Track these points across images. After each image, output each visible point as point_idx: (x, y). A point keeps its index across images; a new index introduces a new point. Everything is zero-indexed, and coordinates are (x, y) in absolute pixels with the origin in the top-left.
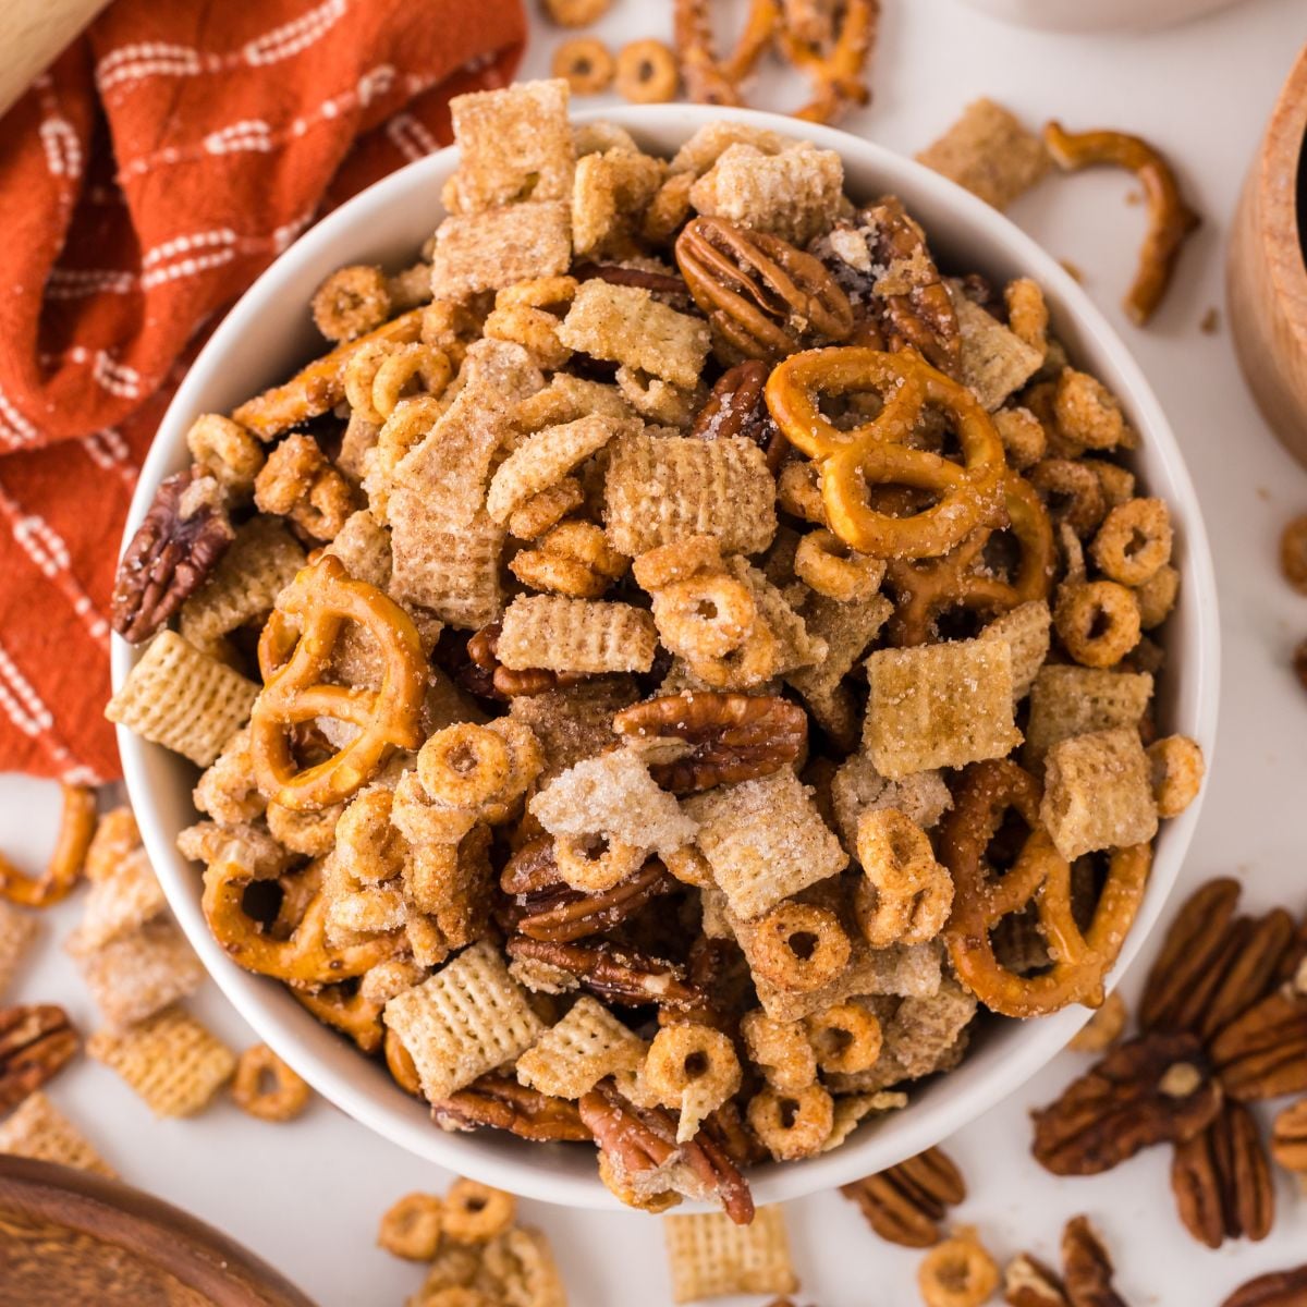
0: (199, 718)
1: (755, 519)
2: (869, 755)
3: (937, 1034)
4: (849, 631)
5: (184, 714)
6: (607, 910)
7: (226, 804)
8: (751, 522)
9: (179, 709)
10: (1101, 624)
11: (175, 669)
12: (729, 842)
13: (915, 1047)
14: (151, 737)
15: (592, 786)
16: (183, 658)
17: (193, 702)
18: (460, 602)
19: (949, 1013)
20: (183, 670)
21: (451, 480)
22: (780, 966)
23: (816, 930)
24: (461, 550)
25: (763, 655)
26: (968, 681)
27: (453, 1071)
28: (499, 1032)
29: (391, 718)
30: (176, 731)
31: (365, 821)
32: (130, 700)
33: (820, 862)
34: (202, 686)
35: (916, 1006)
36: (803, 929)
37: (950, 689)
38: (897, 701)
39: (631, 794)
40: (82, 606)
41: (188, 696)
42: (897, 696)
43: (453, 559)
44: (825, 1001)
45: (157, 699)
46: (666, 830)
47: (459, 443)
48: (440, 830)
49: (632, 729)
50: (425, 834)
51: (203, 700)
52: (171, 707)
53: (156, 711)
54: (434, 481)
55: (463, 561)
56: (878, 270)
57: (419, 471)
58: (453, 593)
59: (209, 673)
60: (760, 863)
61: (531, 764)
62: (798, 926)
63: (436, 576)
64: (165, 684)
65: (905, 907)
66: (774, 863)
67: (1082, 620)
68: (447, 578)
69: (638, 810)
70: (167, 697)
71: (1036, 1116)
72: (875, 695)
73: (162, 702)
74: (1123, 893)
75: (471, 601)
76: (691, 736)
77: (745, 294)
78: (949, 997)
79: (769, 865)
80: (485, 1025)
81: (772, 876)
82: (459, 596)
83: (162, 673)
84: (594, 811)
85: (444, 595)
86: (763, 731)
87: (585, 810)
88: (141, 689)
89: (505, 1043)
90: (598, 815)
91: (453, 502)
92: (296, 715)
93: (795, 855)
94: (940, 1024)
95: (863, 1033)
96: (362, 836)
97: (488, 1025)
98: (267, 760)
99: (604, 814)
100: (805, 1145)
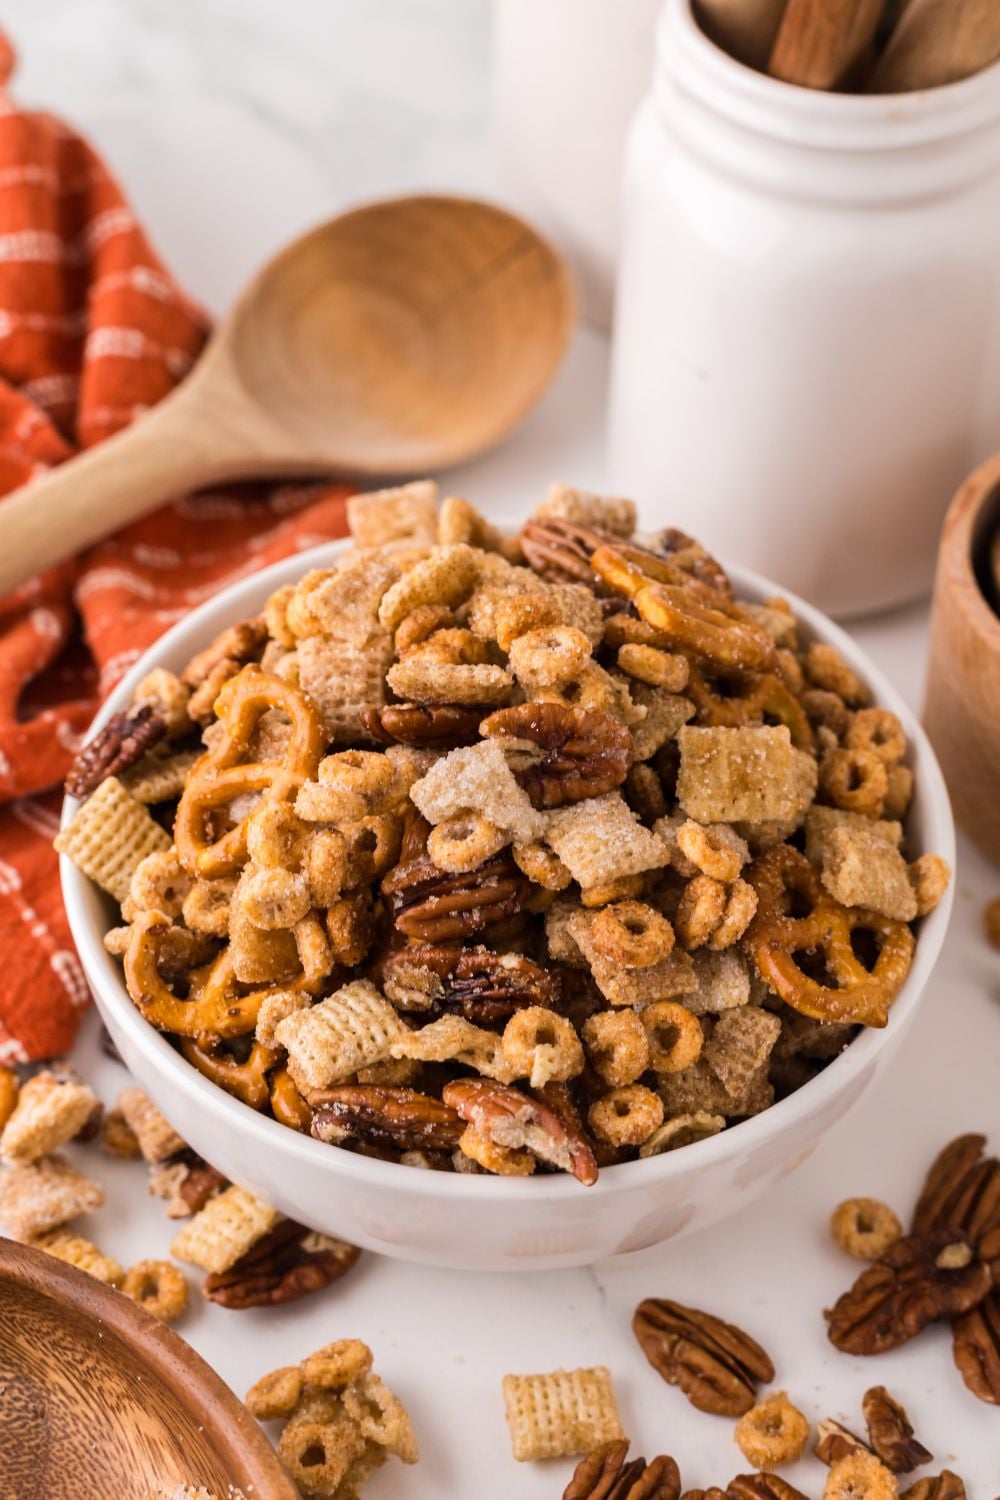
0: (129, 856)
1: (587, 620)
2: (682, 805)
3: (748, 1051)
4: (662, 715)
5: (119, 847)
6: (470, 911)
7: (149, 892)
8: (584, 621)
9: (116, 840)
10: (857, 778)
11: (115, 807)
12: (572, 833)
13: (730, 1063)
14: (88, 868)
15: (462, 767)
16: (122, 799)
17: (128, 838)
18: (353, 707)
19: (758, 1030)
20: (122, 808)
21: (350, 610)
22: (617, 935)
23: (645, 918)
24: (355, 667)
25: (597, 690)
26: (757, 752)
27: (334, 1059)
28: (375, 1030)
29: (296, 763)
30: (110, 865)
31: (273, 813)
32: (76, 831)
33: (648, 848)
34: (135, 828)
35: (730, 1022)
36: (634, 917)
37: (745, 758)
38: (703, 761)
39: (493, 772)
40: (28, 914)
41: (124, 831)
42: (703, 757)
43: (349, 673)
44: (654, 989)
45: (98, 829)
46: (519, 816)
47: (357, 584)
48: (336, 802)
49: (494, 730)
50: (323, 806)
51: (135, 838)
52: (109, 839)
53: (96, 839)
54: (337, 612)
55: (356, 675)
56: (670, 555)
57: (326, 601)
58: (348, 700)
59: (142, 820)
60: (598, 842)
61: (411, 774)
62: (630, 913)
63: (334, 689)
64: (107, 817)
65: (718, 896)
66: (611, 844)
67: (842, 775)
68: (343, 688)
69: (499, 788)
70: (107, 828)
71: (828, 1315)
72: (684, 760)
73: (102, 832)
74: (895, 951)
75: (362, 705)
76: (543, 741)
77: (571, 551)
78: (757, 1016)
79: (606, 844)
80: (363, 1022)
81: (609, 852)
82: (353, 702)
83: (105, 808)
84: (464, 786)
85: (340, 703)
86: (598, 742)
87: (456, 785)
88: (86, 821)
89: (380, 1039)
90: (467, 789)
91: (349, 626)
92: (215, 790)
93: (627, 839)
94: (751, 1041)
95: (687, 1023)
96: (270, 823)
97: (366, 1024)
98: (188, 834)
99: (472, 788)
100: (641, 1124)
